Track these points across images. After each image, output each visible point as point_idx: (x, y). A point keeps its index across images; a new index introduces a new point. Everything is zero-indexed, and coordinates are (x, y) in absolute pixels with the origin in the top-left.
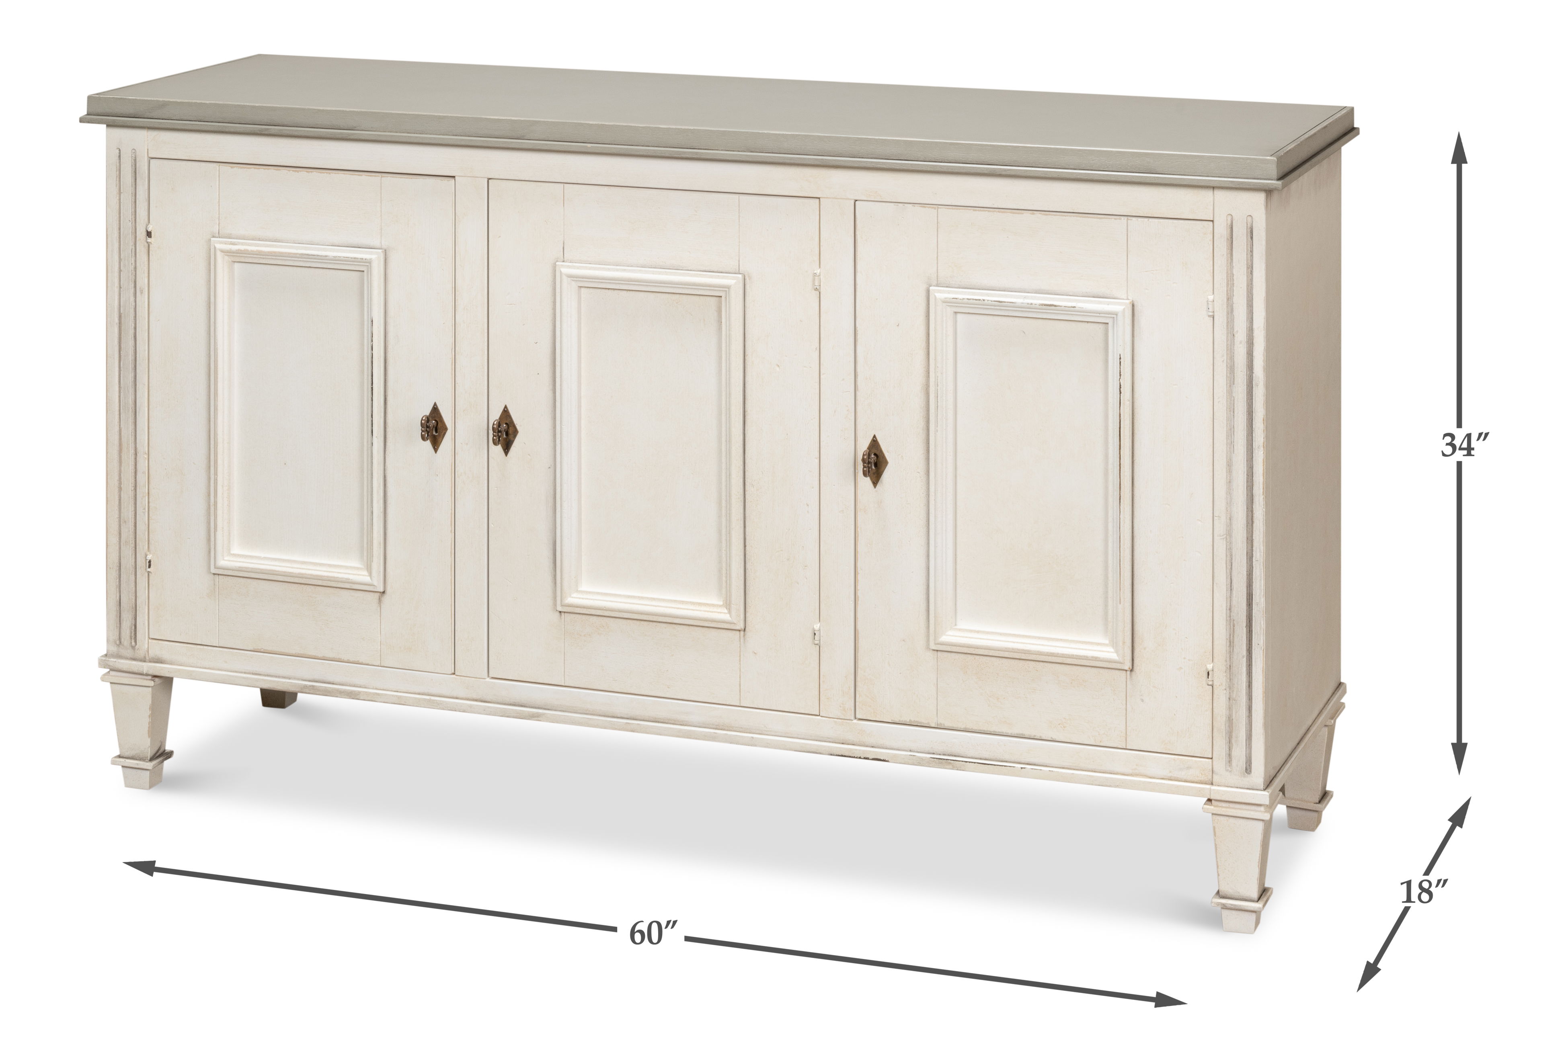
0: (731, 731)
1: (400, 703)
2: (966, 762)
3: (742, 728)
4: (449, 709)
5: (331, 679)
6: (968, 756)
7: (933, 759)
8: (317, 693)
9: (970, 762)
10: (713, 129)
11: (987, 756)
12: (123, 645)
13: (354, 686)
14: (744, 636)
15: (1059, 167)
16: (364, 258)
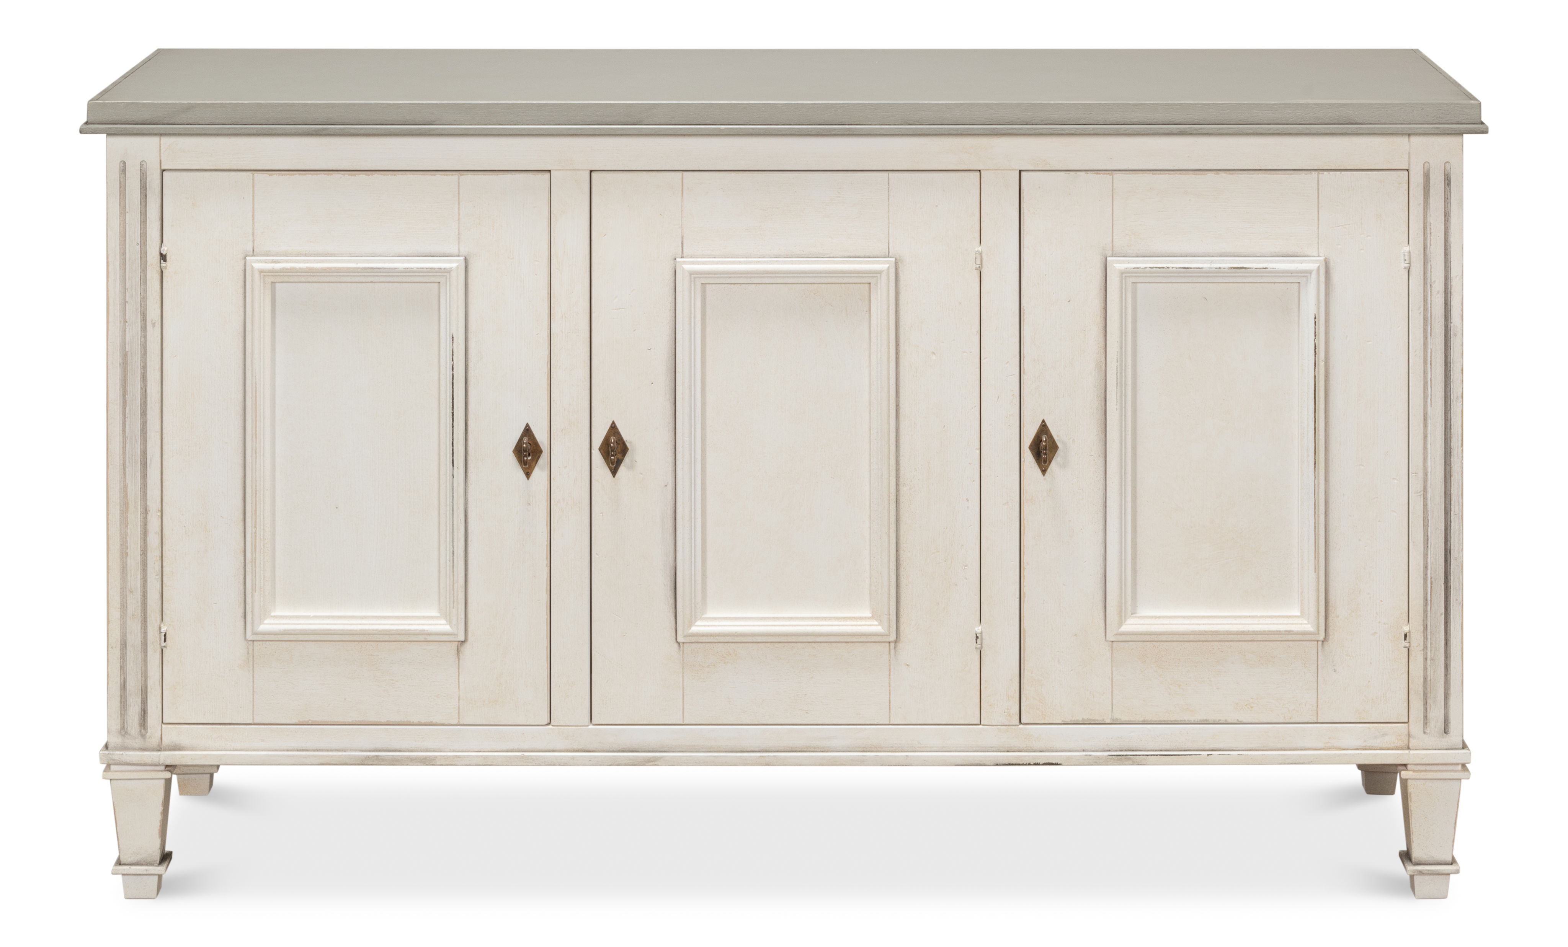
0: (880, 752)
1: (486, 764)
2: (1147, 755)
3: (892, 747)
4: (547, 763)
5: (398, 747)
6: (1148, 749)
7: (1111, 757)
8: (383, 763)
9: (1151, 755)
10: (865, 102)
11: (1168, 747)
12: (130, 735)
13: (427, 751)
14: (895, 648)
15: (1252, 123)
16: (443, 267)
